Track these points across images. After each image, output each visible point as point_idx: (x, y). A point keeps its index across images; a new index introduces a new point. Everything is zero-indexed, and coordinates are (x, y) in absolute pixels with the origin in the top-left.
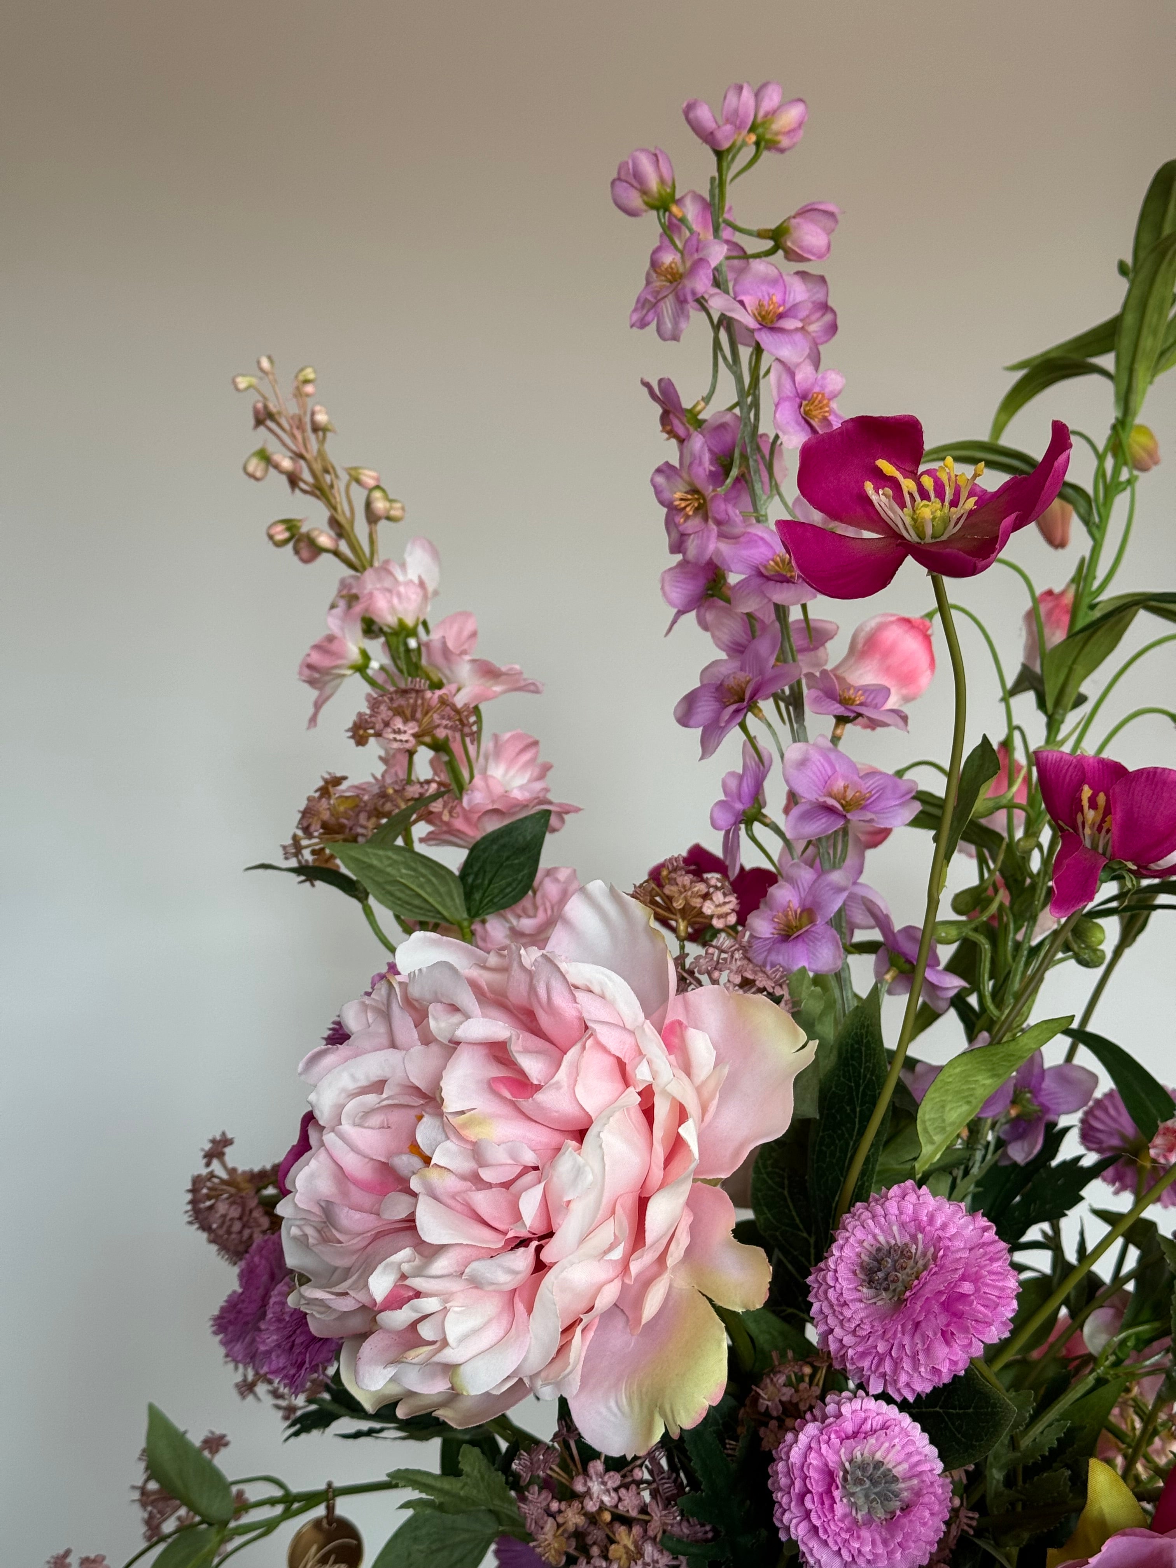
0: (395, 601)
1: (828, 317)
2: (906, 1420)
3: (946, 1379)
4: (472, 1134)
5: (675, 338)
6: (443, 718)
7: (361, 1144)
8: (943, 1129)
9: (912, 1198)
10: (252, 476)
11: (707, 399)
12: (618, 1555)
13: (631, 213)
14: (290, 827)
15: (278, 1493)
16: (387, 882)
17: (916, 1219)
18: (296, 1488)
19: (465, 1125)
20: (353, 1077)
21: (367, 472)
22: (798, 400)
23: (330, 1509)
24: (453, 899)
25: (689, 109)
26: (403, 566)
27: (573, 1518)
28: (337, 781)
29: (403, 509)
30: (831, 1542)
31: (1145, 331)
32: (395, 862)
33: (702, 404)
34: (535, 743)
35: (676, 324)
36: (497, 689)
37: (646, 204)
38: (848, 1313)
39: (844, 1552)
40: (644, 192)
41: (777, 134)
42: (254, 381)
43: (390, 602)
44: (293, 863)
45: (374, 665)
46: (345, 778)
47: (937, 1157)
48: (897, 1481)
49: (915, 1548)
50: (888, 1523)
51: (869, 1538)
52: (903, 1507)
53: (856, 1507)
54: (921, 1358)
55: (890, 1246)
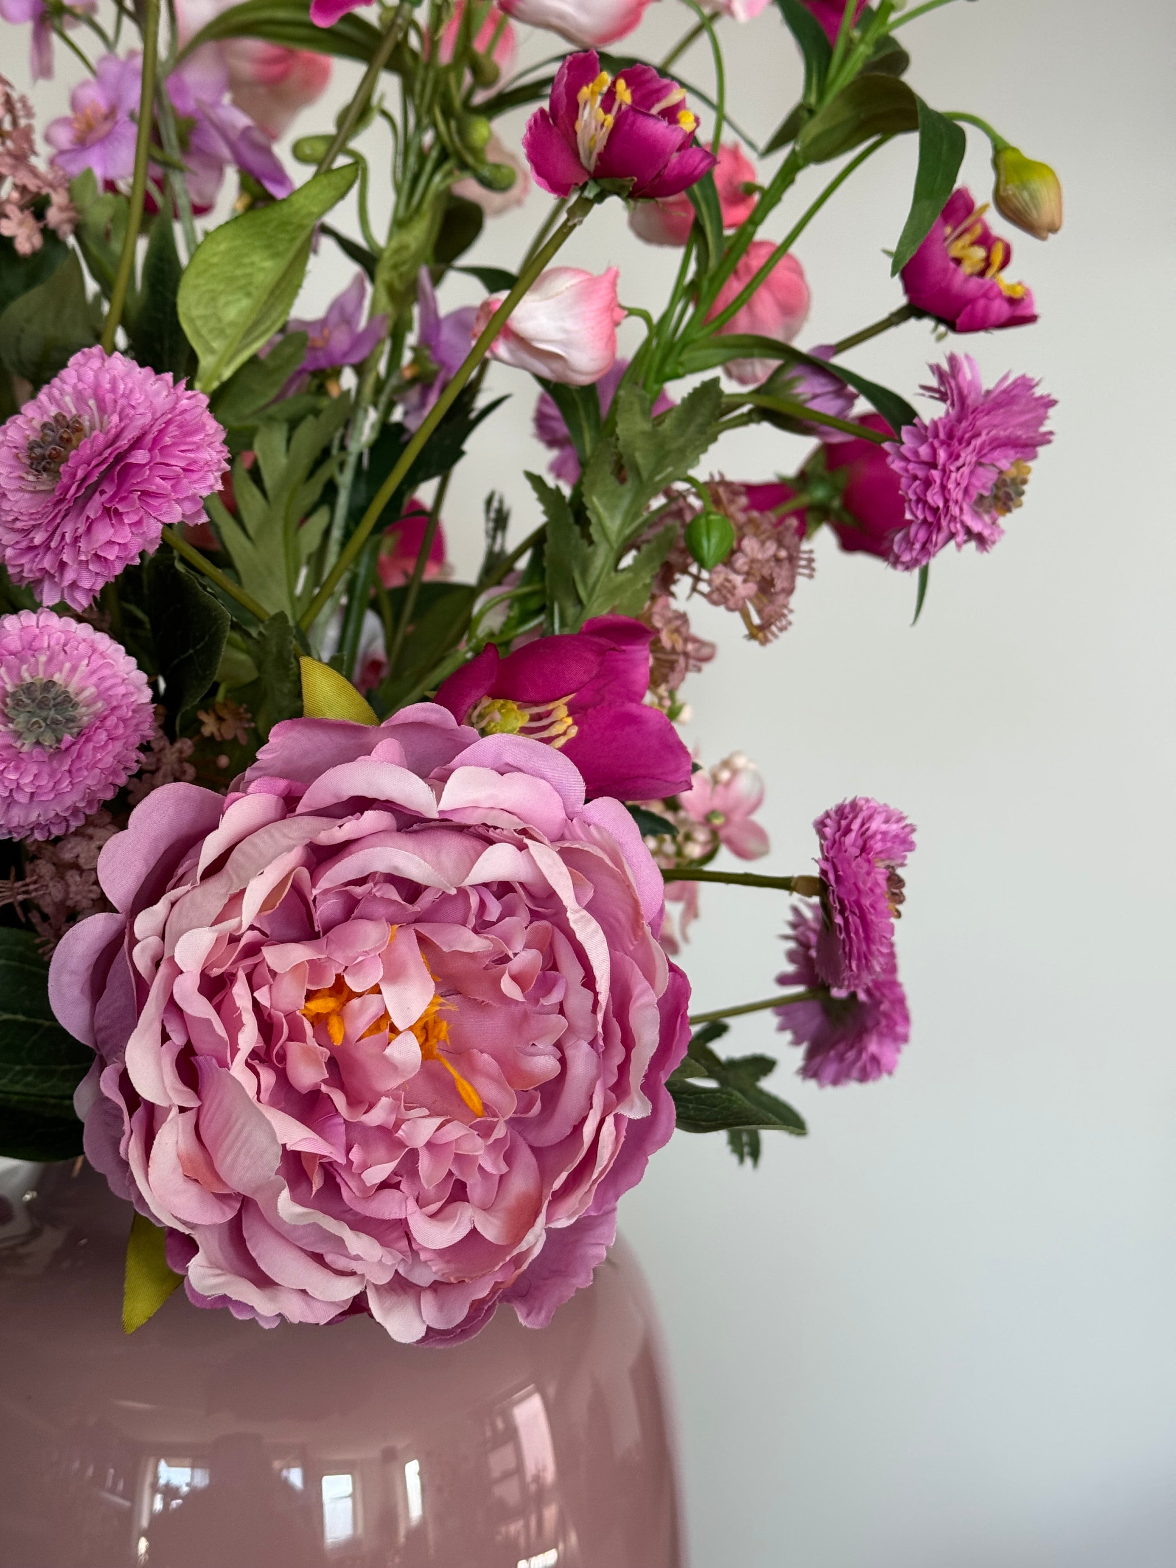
2: (84, 630)
3: (119, 569)
8: (222, 332)
9: (96, 363)
17: (98, 388)
47: (227, 373)
48: (75, 705)
49: (91, 780)
50: (60, 752)
51: (34, 769)
52: (80, 734)
53: (18, 735)
54: (82, 544)
55: (59, 419)
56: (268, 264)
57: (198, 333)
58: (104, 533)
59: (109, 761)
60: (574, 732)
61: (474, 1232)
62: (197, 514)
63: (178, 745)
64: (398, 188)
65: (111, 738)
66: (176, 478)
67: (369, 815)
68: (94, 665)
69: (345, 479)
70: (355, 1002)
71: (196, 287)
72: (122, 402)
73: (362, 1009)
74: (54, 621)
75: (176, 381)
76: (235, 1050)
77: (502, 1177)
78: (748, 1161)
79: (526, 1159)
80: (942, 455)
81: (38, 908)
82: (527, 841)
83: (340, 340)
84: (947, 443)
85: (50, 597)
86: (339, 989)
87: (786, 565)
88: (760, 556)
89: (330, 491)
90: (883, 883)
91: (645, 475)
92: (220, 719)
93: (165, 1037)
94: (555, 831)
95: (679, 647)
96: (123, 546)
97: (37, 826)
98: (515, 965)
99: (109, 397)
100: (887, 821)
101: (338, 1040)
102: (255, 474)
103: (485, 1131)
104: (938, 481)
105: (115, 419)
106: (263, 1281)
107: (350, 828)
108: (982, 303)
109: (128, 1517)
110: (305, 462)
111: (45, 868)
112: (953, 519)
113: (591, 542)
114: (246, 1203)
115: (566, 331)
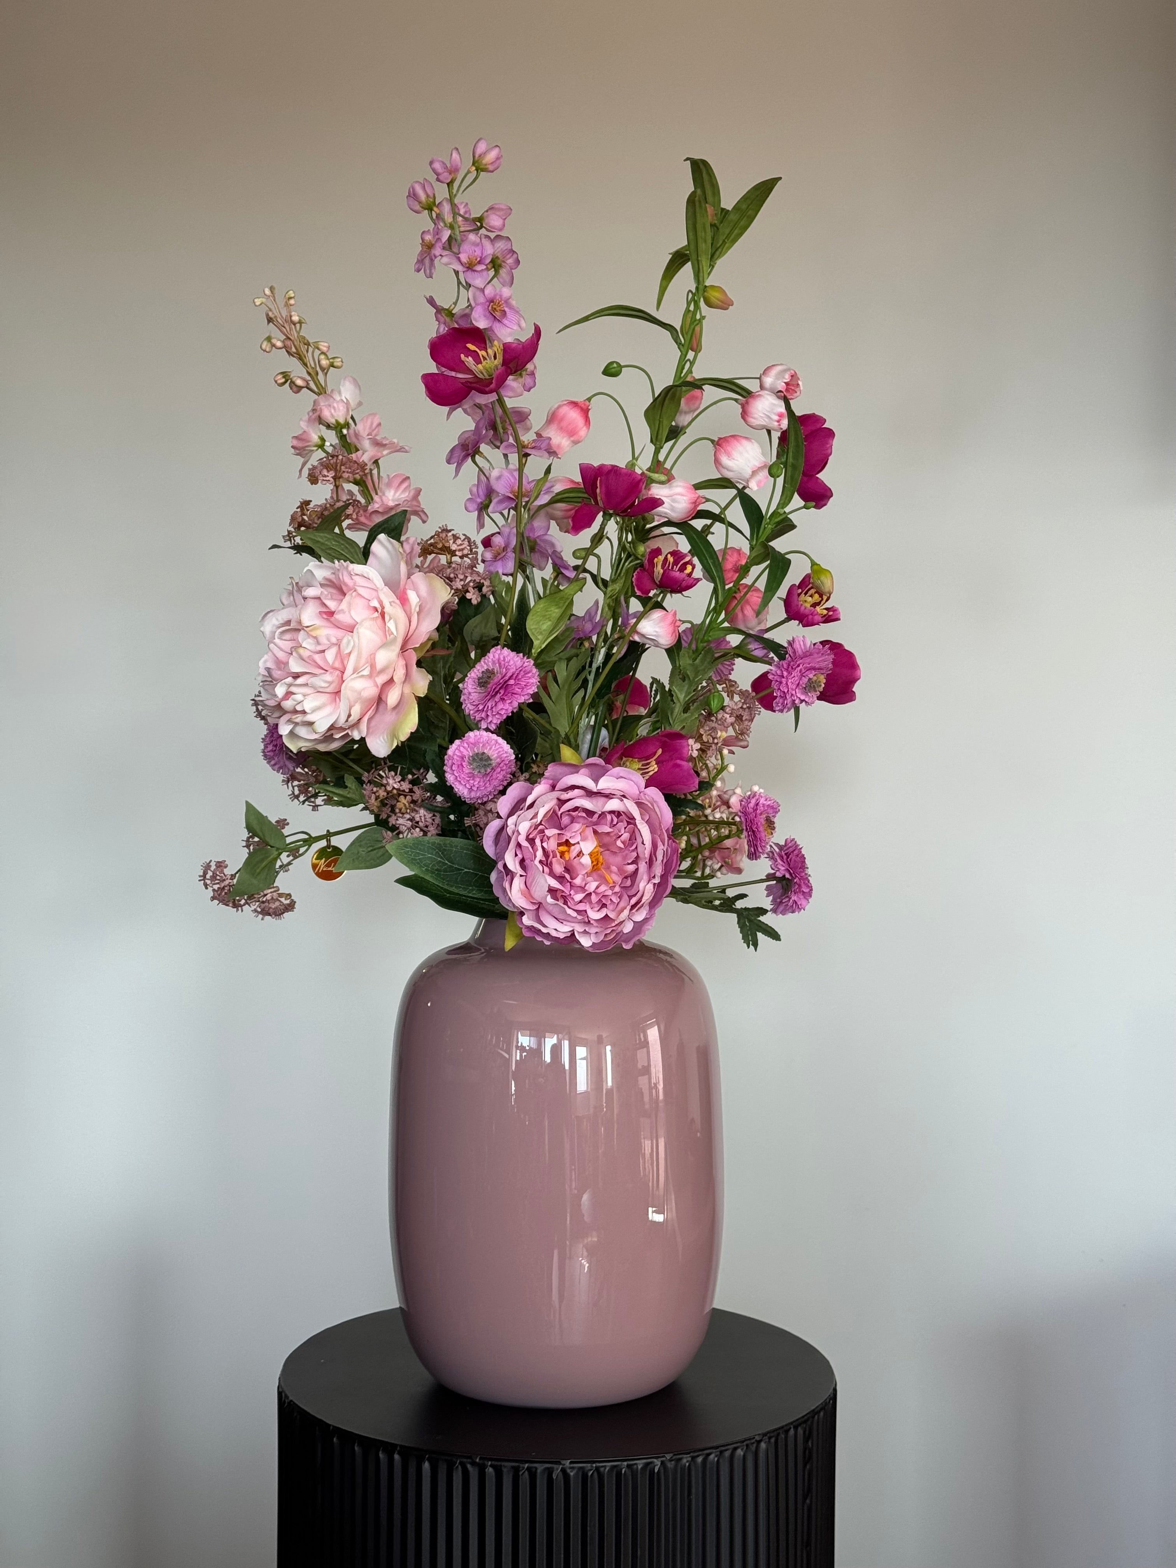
0: (333, 411)
1: (515, 256)
2: (494, 736)
3: (505, 717)
4: (314, 634)
5: (431, 277)
6: (346, 468)
7: (283, 647)
8: (541, 633)
9: (499, 652)
10: (265, 351)
11: (455, 303)
12: (400, 807)
13: (417, 212)
14: (286, 527)
15: (306, 837)
16: (327, 549)
17: (499, 659)
18: (313, 836)
19: (311, 631)
20: (277, 620)
21: (322, 343)
22: (488, 303)
23: (329, 841)
24: (358, 555)
25: (431, 163)
26: (340, 393)
27: (382, 793)
28: (308, 503)
29: (342, 362)
30: (462, 782)
31: (700, 241)
32: (329, 539)
33: (453, 306)
34: (408, 478)
35: (430, 270)
36: (385, 452)
37: (422, 208)
38: (471, 697)
39: (467, 785)
40: (420, 202)
41: (486, 165)
42: (264, 300)
43: (331, 412)
44: (288, 544)
45: (327, 444)
46: (311, 501)
47: (543, 646)
48: (491, 760)
49: (496, 783)
50: (486, 775)
51: (478, 780)
52: (492, 769)
53: (474, 769)
54: (494, 709)
55: (487, 670)
56: (556, 611)
57: (533, 634)
58: (500, 706)
59: (501, 777)
60: (656, 770)
61: (607, 915)
62: (529, 699)
63: (524, 775)
64: (612, 566)
65: (502, 770)
66: (523, 688)
67: (576, 790)
68: (497, 747)
69: (591, 678)
70: (573, 848)
71: (532, 619)
72: (507, 664)
73: (574, 849)
74: (484, 733)
75: (524, 656)
76: (535, 857)
77: (618, 903)
78: (752, 947)
79: (626, 897)
80: (785, 674)
81: (479, 826)
82: (624, 799)
83: (588, 626)
84: (787, 670)
85: (484, 725)
86: (567, 843)
87: (747, 710)
88: (735, 708)
89: (585, 682)
90: (764, 822)
91: (691, 678)
92: (538, 766)
93: (516, 855)
94: (636, 797)
95: (711, 741)
96: (507, 710)
97: (479, 798)
98: (623, 838)
99: (503, 663)
100: (766, 800)
101: (567, 859)
102: (555, 679)
103: (612, 888)
104: (785, 683)
105: (504, 670)
106: (545, 926)
107: (571, 794)
108: (810, 617)
109: (508, 1062)
110: (573, 674)
111: (481, 812)
112: (792, 695)
113: (674, 703)
114: (540, 903)
115: (656, 632)
